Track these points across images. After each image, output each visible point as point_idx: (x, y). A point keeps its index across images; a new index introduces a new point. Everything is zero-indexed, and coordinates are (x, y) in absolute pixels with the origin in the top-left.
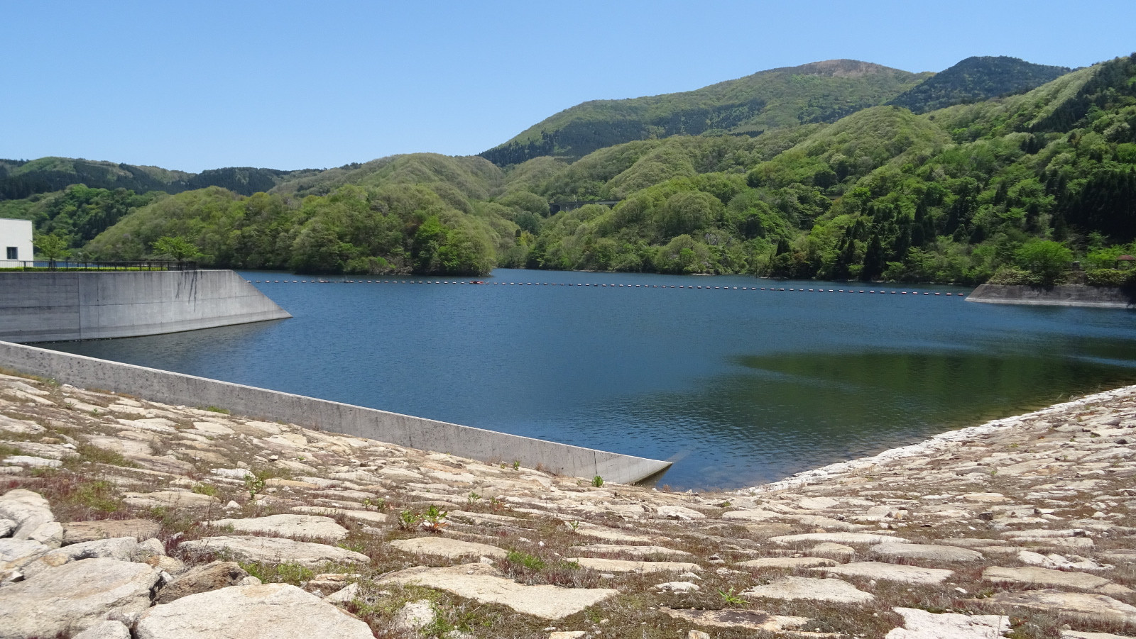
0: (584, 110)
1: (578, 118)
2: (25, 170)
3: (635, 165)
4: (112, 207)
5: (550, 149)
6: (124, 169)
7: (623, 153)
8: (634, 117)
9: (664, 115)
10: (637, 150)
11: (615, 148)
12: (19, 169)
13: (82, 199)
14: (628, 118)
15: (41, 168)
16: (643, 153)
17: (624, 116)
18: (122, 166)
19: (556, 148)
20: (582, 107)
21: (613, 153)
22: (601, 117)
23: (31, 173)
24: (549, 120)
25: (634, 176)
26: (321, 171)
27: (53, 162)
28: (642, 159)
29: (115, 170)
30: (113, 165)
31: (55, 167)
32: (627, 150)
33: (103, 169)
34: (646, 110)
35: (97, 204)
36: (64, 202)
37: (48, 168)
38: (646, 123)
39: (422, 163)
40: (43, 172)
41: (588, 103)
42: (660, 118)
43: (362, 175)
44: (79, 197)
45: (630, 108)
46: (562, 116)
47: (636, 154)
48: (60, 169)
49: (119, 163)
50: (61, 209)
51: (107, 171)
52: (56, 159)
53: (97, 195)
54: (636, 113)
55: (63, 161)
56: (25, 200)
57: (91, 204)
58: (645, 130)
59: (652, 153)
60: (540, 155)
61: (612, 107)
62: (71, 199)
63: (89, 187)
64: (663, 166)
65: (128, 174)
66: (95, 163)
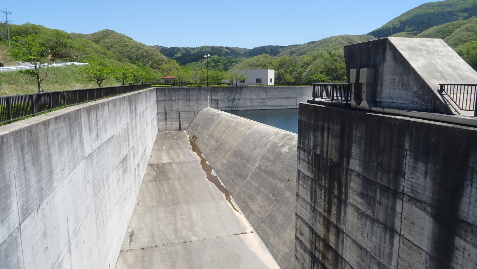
0: (422, 8)
1: (418, 13)
2: (196, 51)
3: (453, 34)
4: (226, 63)
5: (403, 29)
6: (227, 49)
7: (446, 28)
8: (450, 9)
9: (467, 6)
10: (454, 26)
11: (441, 26)
12: (194, 51)
13: (216, 61)
14: (447, 10)
15: (201, 50)
16: (457, 27)
17: (445, 9)
18: (227, 48)
19: (407, 28)
20: (421, 7)
21: (440, 29)
22: (431, 11)
23: (198, 52)
24: (404, 15)
25: (452, 39)
26: (299, 45)
27: (204, 48)
28: (457, 31)
29: (224, 49)
30: (223, 48)
31: (205, 49)
32: (448, 26)
33: (220, 49)
34: (457, 5)
35: (222, 62)
36: (210, 62)
37: (203, 50)
38: (457, 12)
39: (344, 39)
40: (202, 51)
41: (424, 5)
42: (465, 8)
43: (317, 46)
44: (215, 60)
45: (448, 5)
46: (410, 12)
47: (453, 28)
48: (207, 50)
49: (225, 47)
50: (210, 65)
51: (222, 50)
52: (206, 46)
53: (221, 59)
54: (451, 7)
55: (207, 47)
56: (198, 62)
57: (219, 62)
58: (456, 15)
59: (463, 27)
60: (399, 32)
61: (438, 5)
62: (213, 61)
63: (218, 56)
64: (470, 33)
65: (228, 50)
66: (218, 47)
